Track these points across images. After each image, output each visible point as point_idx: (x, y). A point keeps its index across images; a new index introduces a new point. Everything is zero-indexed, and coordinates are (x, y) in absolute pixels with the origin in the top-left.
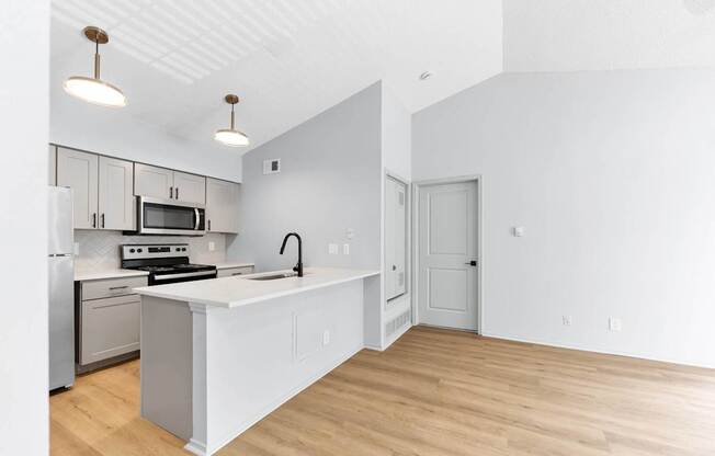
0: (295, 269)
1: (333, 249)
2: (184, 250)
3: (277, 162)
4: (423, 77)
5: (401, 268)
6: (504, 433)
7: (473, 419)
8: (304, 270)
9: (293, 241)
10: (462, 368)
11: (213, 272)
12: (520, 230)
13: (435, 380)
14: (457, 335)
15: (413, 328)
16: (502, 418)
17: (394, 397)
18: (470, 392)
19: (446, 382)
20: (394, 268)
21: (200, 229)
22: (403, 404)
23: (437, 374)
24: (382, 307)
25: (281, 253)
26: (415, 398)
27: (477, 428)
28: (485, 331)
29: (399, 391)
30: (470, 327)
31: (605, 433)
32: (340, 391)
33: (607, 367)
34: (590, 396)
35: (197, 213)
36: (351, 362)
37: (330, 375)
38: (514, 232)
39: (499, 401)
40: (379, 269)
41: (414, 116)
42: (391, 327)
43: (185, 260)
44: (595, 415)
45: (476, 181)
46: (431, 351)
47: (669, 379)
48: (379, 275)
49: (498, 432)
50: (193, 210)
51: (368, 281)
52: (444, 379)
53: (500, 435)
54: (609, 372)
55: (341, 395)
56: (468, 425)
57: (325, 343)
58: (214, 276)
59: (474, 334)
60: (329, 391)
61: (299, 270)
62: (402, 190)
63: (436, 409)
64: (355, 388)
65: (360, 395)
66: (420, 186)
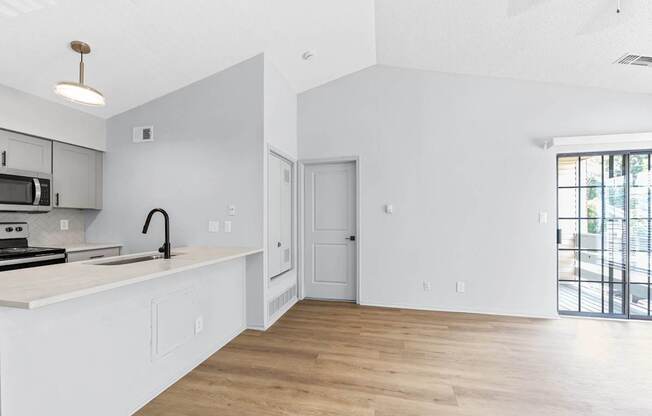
0: (161, 250)
1: (214, 226)
2: (20, 229)
3: (149, 130)
4: (306, 56)
5: (286, 245)
6: (371, 403)
7: (346, 394)
8: (172, 251)
9: (158, 218)
10: (340, 340)
11: (62, 256)
12: (390, 208)
13: (313, 356)
14: (338, 306)
15: (299, 303)
16: (372, 388)
17: (270, 382)
18: (344, 364)
19: (325, 357)
20: (279, 245)
21: (41, 204)
22: (278, 388)
23: (316, 349)
24: (265, 285)
25: (145, 231)
26: (290, 379)
27: (348, 403)
28: (363, 301)
29: (275, 374)
30: (349, 297)
31: (454, 388)
32: (211, 383)
33: (455, 324)
34: (443, 353)
35: (37, 184)
36: (231, 347)
37: (204, 366)
38: (386, 210)
39: (369, 370)
40: (262, 247)
41: (299, 96)
42: (276, 303)
43: (23, 242)
44: (445, 371)
45: (355, 162)
46: (314, 324)
47: (496, 330)
48: (262, 253)
49: (365, 404)
50: (31, 180)
51: (250, 259)
52: (323, 353)
53: (368, 406)
54: (458, 328)
55: (213, 388)
56: (340, 401)
57: (197, 331)
58: (62, 261)
59: (353, 304)
60: (198, 386)
61: (166, 251)
62: (288, 168)
63: (312, 388)
64: (230, 377)
65: (233, 384)
66: (305, 165)
